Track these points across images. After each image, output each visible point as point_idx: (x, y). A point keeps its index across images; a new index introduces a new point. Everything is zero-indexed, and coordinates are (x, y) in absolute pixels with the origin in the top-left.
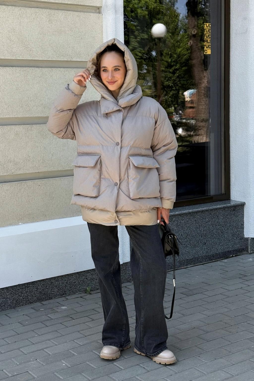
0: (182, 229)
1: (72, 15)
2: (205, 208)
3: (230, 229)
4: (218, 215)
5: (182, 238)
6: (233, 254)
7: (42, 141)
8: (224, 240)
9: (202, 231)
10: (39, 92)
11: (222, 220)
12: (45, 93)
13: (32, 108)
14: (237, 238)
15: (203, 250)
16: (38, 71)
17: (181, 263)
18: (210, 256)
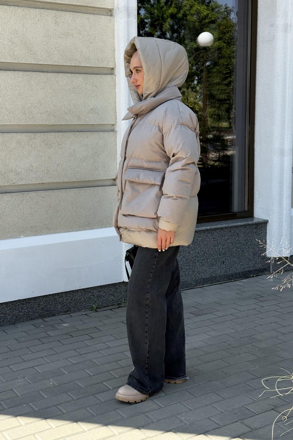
0: (199, 246)
1: (81, 17)
2: (224, 225)
3: (251, 247)
4: (238, 233)
5: (199, 256)
6: (254, 274)
7: (46, 150)
8: (245, 259)
9: (221, 249)
10: (43, 99)
11: (242, 238)
12: (50, 100)
13: (36, 115)
14: (258, 257)
15: (221, 269)
16: (42, 76)
17: (197, 283)
18: (229, 275)
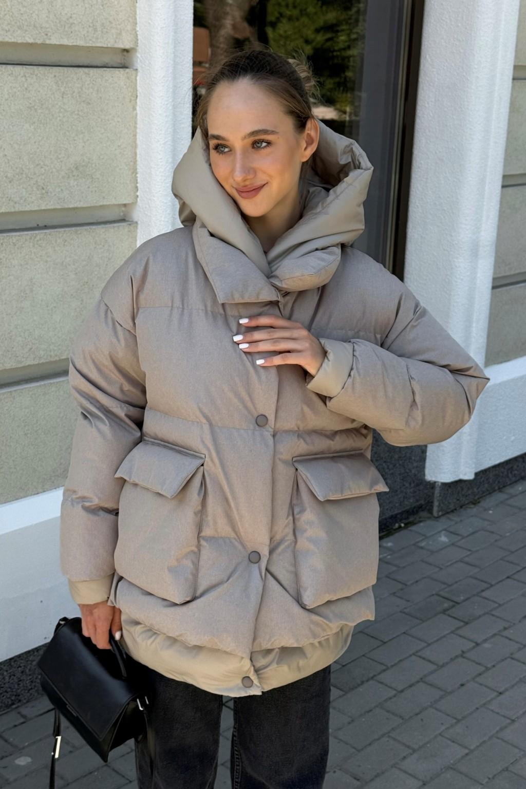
3: (400, 465)
6: (401, 520)
14: (410, 484)
